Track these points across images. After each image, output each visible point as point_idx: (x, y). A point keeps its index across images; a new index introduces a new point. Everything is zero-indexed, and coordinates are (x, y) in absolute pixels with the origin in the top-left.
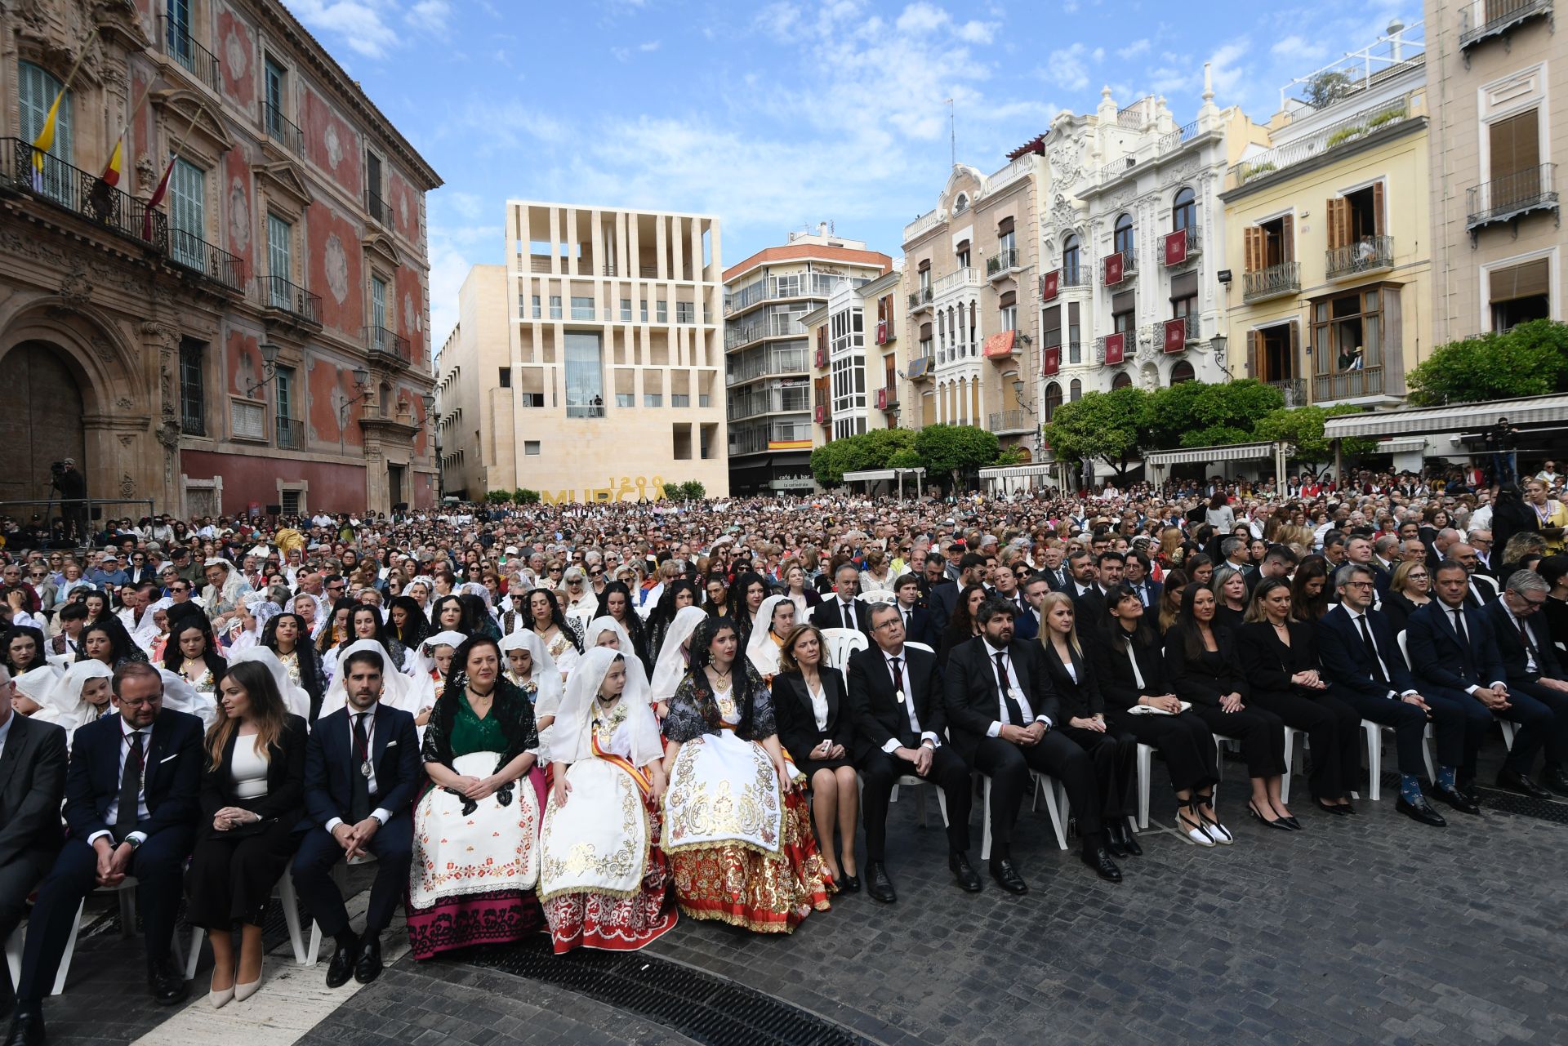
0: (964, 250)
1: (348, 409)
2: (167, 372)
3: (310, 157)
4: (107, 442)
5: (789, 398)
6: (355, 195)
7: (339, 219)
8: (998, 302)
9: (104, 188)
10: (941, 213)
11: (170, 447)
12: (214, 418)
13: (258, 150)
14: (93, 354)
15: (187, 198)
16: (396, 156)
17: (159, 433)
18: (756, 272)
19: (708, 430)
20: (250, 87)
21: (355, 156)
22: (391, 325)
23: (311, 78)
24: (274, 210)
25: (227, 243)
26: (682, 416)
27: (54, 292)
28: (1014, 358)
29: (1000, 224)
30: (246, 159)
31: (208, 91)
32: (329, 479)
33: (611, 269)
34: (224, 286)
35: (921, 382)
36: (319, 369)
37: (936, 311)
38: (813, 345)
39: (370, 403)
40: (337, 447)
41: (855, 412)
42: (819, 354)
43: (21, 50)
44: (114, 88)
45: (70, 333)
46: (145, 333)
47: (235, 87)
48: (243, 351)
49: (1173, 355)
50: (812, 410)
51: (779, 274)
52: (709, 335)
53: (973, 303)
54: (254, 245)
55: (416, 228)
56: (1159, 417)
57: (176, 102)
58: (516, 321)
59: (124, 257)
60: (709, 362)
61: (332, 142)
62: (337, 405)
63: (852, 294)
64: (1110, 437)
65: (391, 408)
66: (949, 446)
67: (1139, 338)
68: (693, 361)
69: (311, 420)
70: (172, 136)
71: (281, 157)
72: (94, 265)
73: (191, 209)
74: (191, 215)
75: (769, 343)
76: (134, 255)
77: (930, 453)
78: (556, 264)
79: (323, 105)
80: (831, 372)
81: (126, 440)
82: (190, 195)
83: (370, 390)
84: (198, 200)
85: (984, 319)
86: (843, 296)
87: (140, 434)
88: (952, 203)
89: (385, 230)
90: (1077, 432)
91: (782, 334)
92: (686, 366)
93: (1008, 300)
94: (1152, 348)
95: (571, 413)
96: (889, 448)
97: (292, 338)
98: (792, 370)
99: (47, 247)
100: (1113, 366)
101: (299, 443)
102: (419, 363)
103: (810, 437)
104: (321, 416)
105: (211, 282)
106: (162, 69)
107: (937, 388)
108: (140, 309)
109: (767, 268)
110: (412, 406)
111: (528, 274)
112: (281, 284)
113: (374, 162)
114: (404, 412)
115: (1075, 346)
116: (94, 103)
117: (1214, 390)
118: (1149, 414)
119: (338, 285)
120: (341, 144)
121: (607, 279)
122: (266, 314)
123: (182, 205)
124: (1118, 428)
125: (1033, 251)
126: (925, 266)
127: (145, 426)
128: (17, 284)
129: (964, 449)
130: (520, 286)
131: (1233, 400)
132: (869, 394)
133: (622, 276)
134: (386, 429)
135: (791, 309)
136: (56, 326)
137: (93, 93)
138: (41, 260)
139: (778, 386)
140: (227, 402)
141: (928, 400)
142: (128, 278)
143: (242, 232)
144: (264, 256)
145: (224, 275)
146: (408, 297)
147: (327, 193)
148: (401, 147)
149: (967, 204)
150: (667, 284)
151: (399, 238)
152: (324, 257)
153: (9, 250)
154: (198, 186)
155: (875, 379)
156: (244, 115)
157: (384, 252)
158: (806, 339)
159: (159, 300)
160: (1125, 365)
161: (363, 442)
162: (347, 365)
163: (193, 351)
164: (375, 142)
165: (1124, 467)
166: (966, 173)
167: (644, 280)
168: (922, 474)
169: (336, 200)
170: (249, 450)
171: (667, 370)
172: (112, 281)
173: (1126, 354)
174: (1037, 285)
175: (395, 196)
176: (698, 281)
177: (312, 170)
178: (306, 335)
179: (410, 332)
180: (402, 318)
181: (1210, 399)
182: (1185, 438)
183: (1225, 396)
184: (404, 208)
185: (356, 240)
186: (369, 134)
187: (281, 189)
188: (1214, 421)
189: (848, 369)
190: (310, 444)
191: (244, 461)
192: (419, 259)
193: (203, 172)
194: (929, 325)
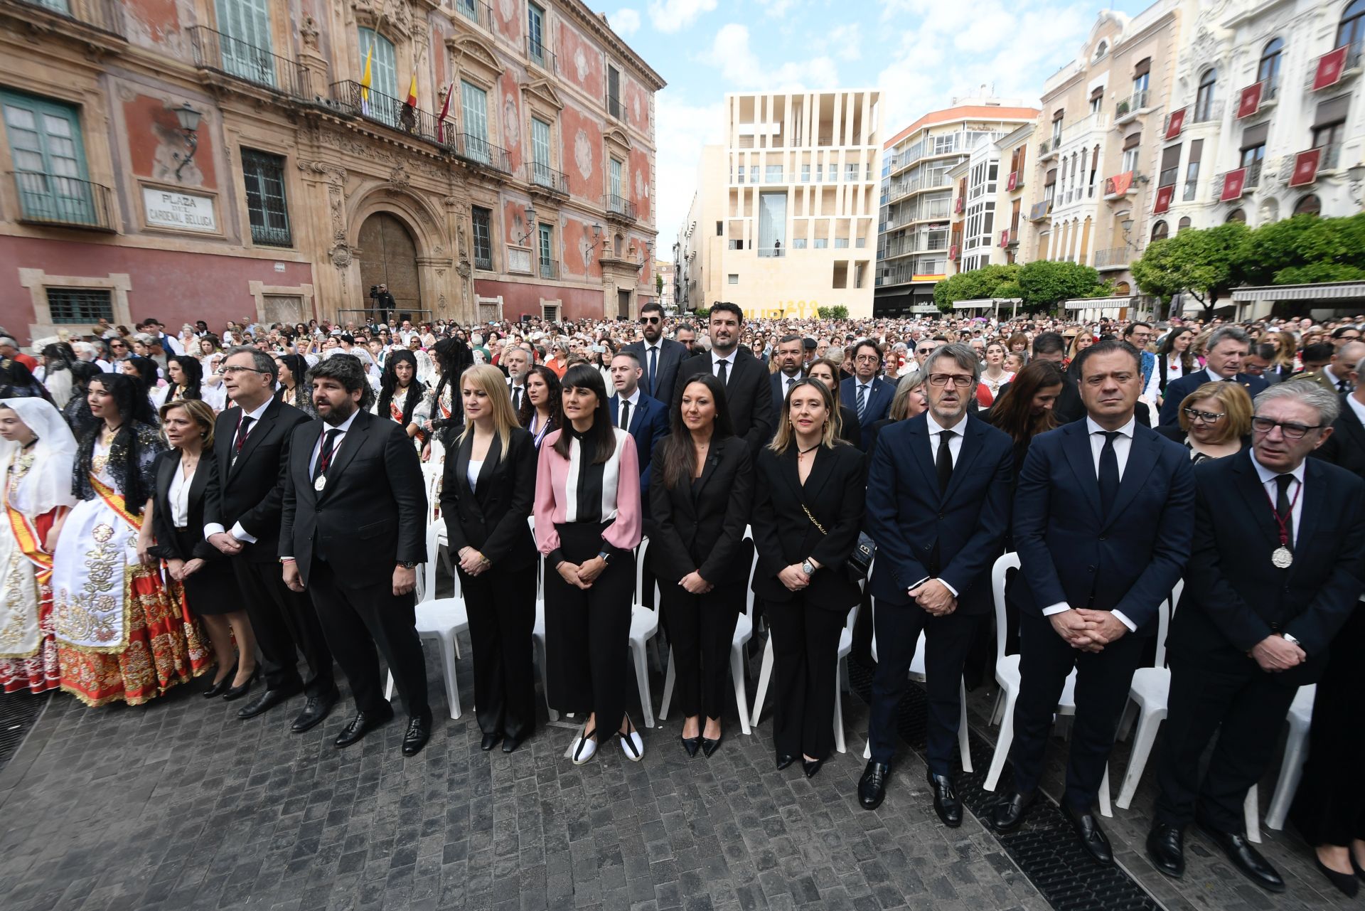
0: (1098, 95)
1: (591, 252)
2: (461, 230)
3: (563, 74)
4: (429, 273)
5: (935, 240)
6: (598, 99)
7: (586, 119)
8: (1123, 144)
9: (408, 108)
10: (1081, 62)
11: (465, 277)
12: (497, 259)
13: (524, 72)
14: (417, 219)
15: (475, 111)
16: (631, 67)
17: (457, 268)
18: (919, 134)
19: (862, 266)
20: (517, 26)
21: (598, 70)
22: (625, 195)
23: (563, 14)
24: (536, 115)
25: (503, 141)
26: (841, 256)
27: (387, 180)
28: (1128, 198)
29: (1137, 66)
30: (515, 80)
31: (485, 33)
32: (576, 299)
33: (796, 142)
34: (497, 171)
35: (1039, 223)
36: (570, 225)
37: (1061, 157)
38: (956, 194)
39: (607, 248)
40: (584, 278)
41: (981, 250)
42: (959, 202)
43: (358, 20)
44: (419, 38)
45: (403, 206)
46: (447, 204)
47: (505, 28)
48: (516, 215)
49: (1300, 189)
50: (947, 250)
51: (936, 134)
52: (868, 190)
53: (1097, 147)
54: (523, 141)
55: (646, 119)
56: (1254, 254)
57: (462, 43)
58: (727, 187)
59: (427, 155)
60: (867, 211)
61: (580, 61)
62: (583, 250)
63: (992, 147)
64: (1197, 273)
65: (624, 251)
66: (1047, 280)
67: (1265, 171)
68: (854, 211)
69: (565, 261)
70: (461, 68)
71: (541, 77)
72: (411, 161)
73: (477, 119)
74: (478, 123)
75: (922, 194)
76: (433, 153)
77: (1029, 286)
78: (757, 140)
79: (573, 34)
80: (966, 217)
81: (440, 272)
82: (477, 109)
83: (607, 240)
84: (483, 112)
85: (1106, 161)
86: (984, 150)
87: (447, 269)
88: (1092, 51)
89: (620, 124)
90: (1163, 268)
91: (934, 186)
92: (848, 215)
93: (1132, 142)
94: (1276, 182)
95: (760, 254)
96: (999, 281)
97: (550, 204)
98: (939, 216)
99: (380, 151)
100: (1229, 203)
101: (554, 275)
102: (645, 219)
103: (944, 271)
104: (573, 259)
105: (487, 168)
106: (452, 21)
107: (1052, 228)
108: (442, 189)
109: (927, 130)
110: (640, 250)
111: (737, 150)
112: (541, 167)
113: (614, 73)
114: (633, 254)
115: (1192, 183)
116: (408, 50)
117: (1327, 225)
118: (1245, 250)
119: (584, 166)
120: (588, 62)
121: (794, 149)
122: (530, 189)
123: (472, 117)
124: (1209, 264)
125: (1166, 90)
126: (1059, 115)
127: (450, 264)
128: (364, 176)
129: (1062, 283)
130: (731, 159)
131: (1351, 235)
132: (995, 236)
133: (805, 147)
134: (616, 265)
135: (944, 164)
136: (393, 201)
137: (406, 43)
138: (377, 160)
139: (926, 229)
140: (505, 249)
141: (1044, 238)
142: (434, 169)
143: (513, 133)
144: (529, 148)
145: (498, 163)
146: (638, 172)
147: (576, 100)
148: (633, 60)
149: (1107, 50)
150: (839, 150)
151: (631, 129)
152: (574, 147)
153: (356, 155)
154: (482, 103)
155: (1002, 221)
156: (512, 48)
157: (620, 141)
158: (951, 190)
159: (454, 182)
160: (1242, 202)
161: (602, 274)
162: (589, 222)
163: (482, 215)
164: (615, 57)
165: (1213, 302)
166: (1110, 18)
167: (821, 148)
168: (1018, 303)
169: (583, 104)
170: (520, 280)
171: (833, 220)
172: (423, 171)
173: (1246, 190)
174: (1162, 125)
175: (630, 98)
176: (864, 145)
177: (565, 84)
178: (559, 203)
179: (639, 197)
180: (634, 188)
181: (1320, 234)
182: (1279, 275)
183: (1341, 231)
184: (637, 106)
185: (599, 133)
186: (609, 52)
187: (541, 100)
188: (1319, 257)
189: (979, 214)
190: (564, 276)
191: (517, 286)
192: (648, 144)
193: (485, 92)
194: (1054, 170)
